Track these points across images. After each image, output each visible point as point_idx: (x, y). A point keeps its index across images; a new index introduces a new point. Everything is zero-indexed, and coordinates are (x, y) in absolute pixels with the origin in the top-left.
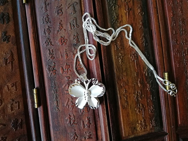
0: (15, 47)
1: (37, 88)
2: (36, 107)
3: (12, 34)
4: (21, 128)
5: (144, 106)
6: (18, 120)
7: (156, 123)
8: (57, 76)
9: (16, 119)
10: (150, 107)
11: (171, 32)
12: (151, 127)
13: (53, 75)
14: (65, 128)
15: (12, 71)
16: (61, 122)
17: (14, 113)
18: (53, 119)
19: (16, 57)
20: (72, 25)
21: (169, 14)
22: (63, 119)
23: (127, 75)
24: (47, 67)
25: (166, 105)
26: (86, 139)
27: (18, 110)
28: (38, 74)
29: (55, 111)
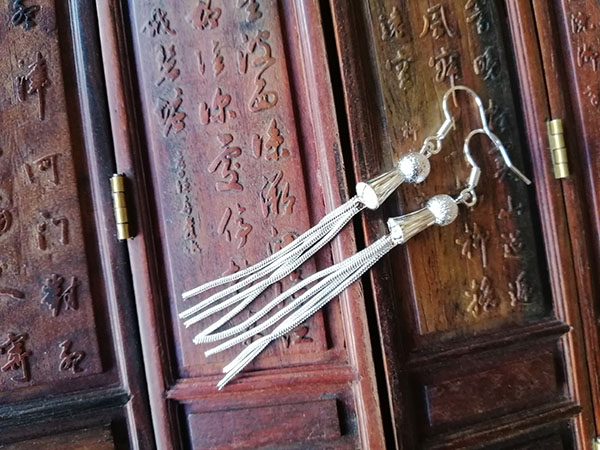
0: (54, 42)
1: (124, 175)
2: (121, 236)
3: (44, 2)
4: (76, 307)
5: (488, 233)
6: (63, 280)
7: (527, 292)
8: (190, 133)
9: (57, 276)
10: (506, 234)
12: (512, 304)
13: (174, 130)
15: (43, 119)
17: (50, 256)
19: (55, 73)
23: (424, 125)
24: (157, 105)
26: (293, 343)
27: (63, 246)
28: (125, 128)
29: (185, 251)
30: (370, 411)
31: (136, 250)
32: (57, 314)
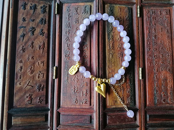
0: (47, 40)
1: (56, 67)
2: (54, 78)
3: (46, 32)
4: (43, 91)
5: (124, 88)
6: (41, 85)
7: (131, 101)
8: (70, 61)
9: (40, 84)
10: (128, 89)
11: (147, 42)
12: (127, 103)
13: (67, 59)
14: (71, 95)
16: (68, 90)
17: (39, 80)
18: (63, 88)
19: (46, 45)
21: (146, 31)
22: (70, 89)
23: (114, 66)
25: (139, 90)
26: (83, 103)
27: (42, 78)
28: (58, 58)
29: (65, 83)
30: (96, 119)
31: (56, 81)
32: (39, 91)
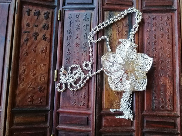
0: (49, 44)
3: (49, 37)
4: (44, 92)
9: (41, 86)
14: (70, 97)
15: (45, 57)
19: (48, 50)
20: (84, 37)
21: (146, 37)
24: (65, 59)
26: (81, 105)
27: (44, 80)
28: (59, 61)
